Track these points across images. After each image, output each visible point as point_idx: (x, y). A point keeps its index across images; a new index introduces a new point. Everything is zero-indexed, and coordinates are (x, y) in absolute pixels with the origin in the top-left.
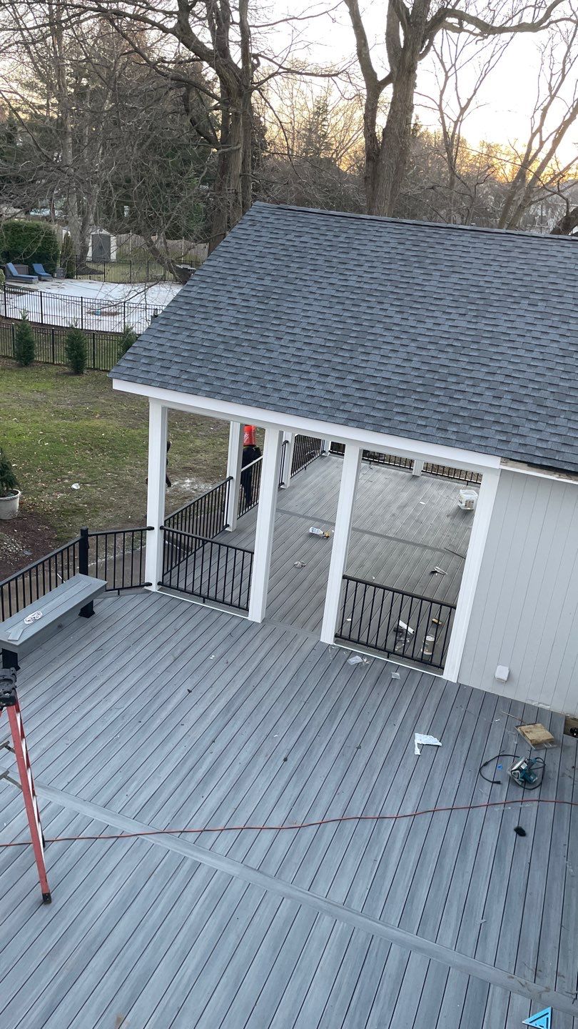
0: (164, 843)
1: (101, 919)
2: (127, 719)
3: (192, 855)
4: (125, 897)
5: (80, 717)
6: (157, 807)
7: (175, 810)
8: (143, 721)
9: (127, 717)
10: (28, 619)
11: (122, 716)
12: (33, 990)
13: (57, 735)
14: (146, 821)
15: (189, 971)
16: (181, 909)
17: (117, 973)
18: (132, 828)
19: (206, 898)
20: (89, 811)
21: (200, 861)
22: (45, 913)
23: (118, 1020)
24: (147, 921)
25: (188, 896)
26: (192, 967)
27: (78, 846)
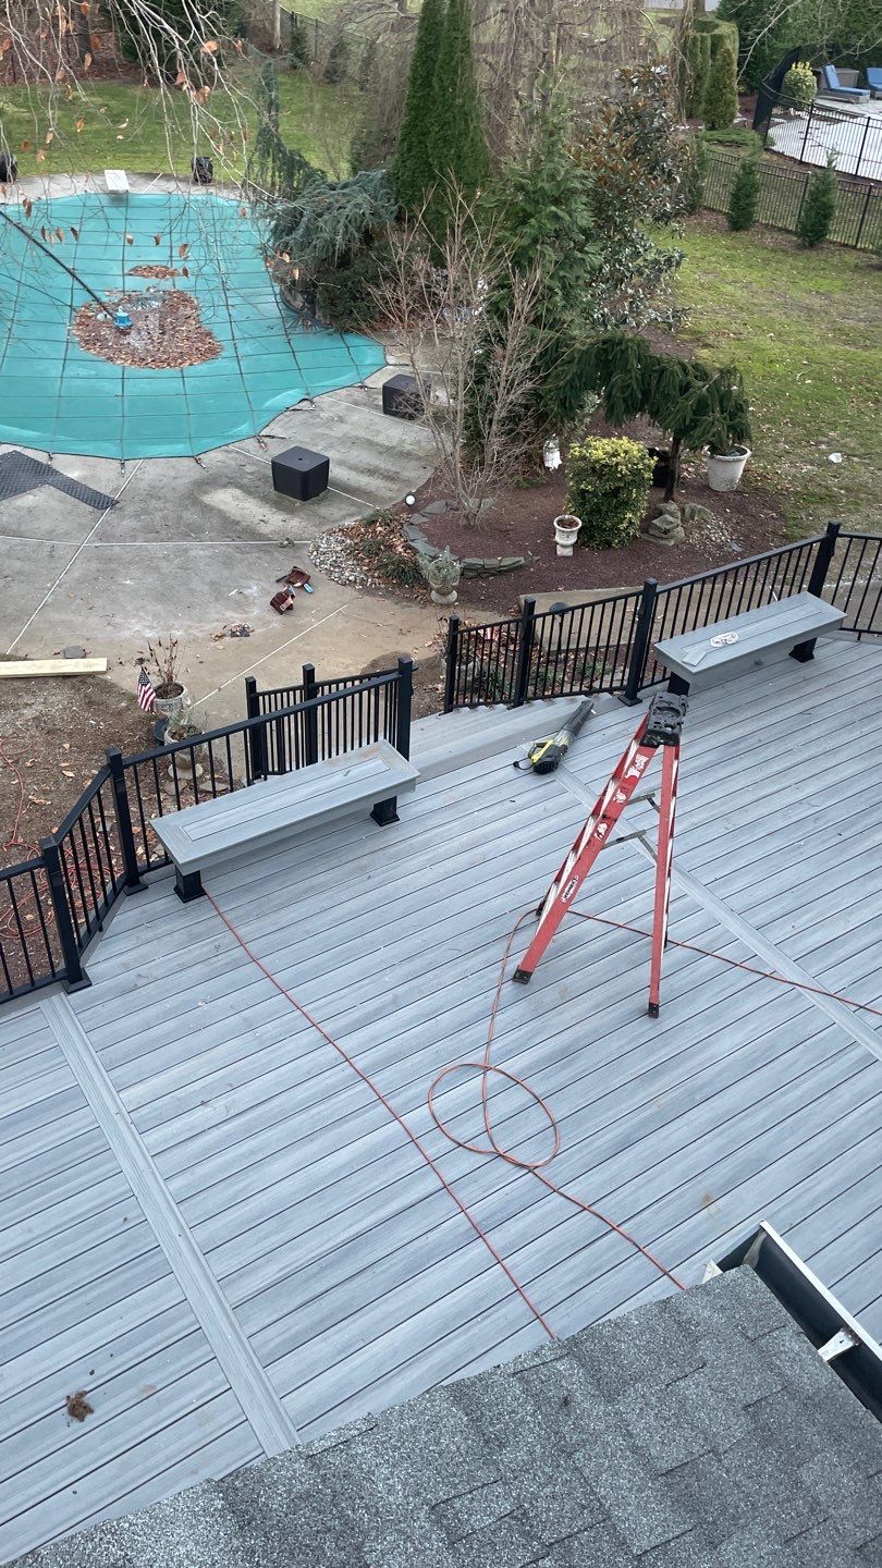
0: (830, 1010)
1: (716, 1068)
2: (821, 824)
3: (867, 1044)
4: (755, 1055)
5: (755, 798)
6: (833, 959)
7: (860, 973)
8: (846, 835)
9: (820, 823)
10: (717, 639)
11: (815, 817)
12: (609, 1110)
13: (716, 812)
14: (814, 970)
15: (820, 1188)
16: (830, 1106)
17: (720, 1141)
18: (789, 972)
19: (872, 1109)
20: (734, 926)
21: (878, 1057)
22: (646, 1026)
23: (707, 1198)
24: (778, 1097)
25: (846, 1093)
26: (825, 1185)
27: (709, 964)
